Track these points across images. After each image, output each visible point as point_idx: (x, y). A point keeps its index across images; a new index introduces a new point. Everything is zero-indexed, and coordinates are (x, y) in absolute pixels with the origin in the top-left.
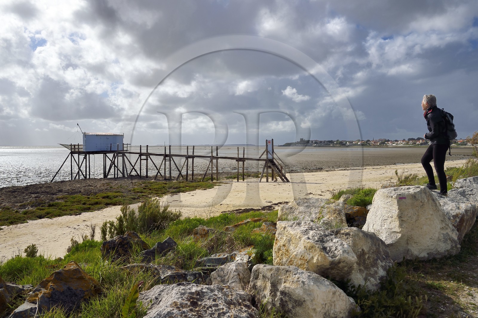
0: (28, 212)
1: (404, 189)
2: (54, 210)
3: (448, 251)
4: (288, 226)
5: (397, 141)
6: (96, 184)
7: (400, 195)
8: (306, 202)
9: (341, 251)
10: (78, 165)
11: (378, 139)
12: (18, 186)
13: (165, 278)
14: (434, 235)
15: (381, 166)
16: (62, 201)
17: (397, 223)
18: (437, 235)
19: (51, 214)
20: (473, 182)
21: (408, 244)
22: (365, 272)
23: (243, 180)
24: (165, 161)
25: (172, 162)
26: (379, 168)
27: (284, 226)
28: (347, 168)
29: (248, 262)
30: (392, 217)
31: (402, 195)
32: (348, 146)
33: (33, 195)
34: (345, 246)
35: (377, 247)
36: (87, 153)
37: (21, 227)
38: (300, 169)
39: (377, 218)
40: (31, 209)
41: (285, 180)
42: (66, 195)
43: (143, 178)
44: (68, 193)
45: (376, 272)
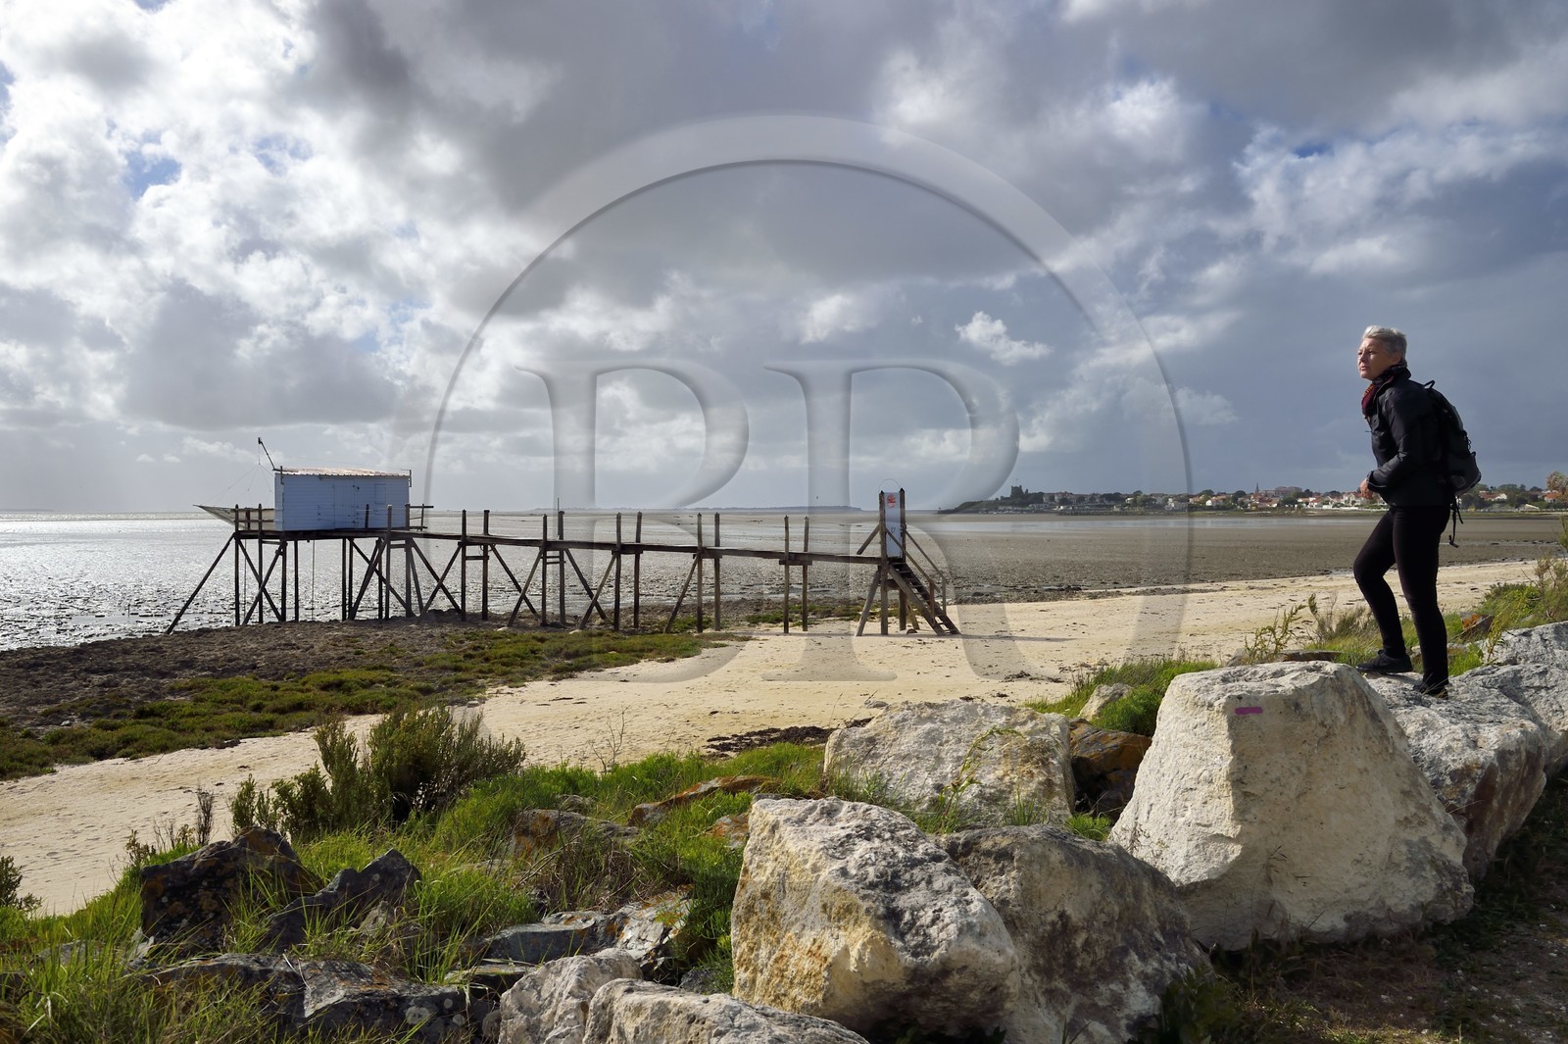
0: (63, 735)
1: (1261, 674)
2: (150, 728)
3: (1423, 907)
4: (786, 821)
5: (1335, 494)
6: (311, 641)
7: (1240, 697)
8: (930, 719)
9: (952, 928)
10: (259, 577)
11: (1272, 489)
12: (59, 645)
13: (317, 1012)
14: (1371, 849)
15: (1276, 581)
16: (188, 698)
17: (1227, 805)
18: (1382, 849)
19: (136, 745)
20: (1554, 642)
21: (1269, 881)
22: (1076, 999)
23: (805, 629)
24: (545, 564)
25: (568, 566)
26: (1270, 585)
27: (771, 818)
28: (1163, 587)
29: (657, 949)
30: (1211, 782)
31: (1249, 698)
32: (1172, 513)
33: (96, 679)
34: (972, 905)
35: (1131, 900)
36: (288, 536)
37: (30, 787)
38: (1003, 589)
39: (1164, 785)
40: (77, 723)
41: (944, 627)
42: (204, 679)
43: (470, 622)
44: (213, 669)
45: (1118, 1001)
